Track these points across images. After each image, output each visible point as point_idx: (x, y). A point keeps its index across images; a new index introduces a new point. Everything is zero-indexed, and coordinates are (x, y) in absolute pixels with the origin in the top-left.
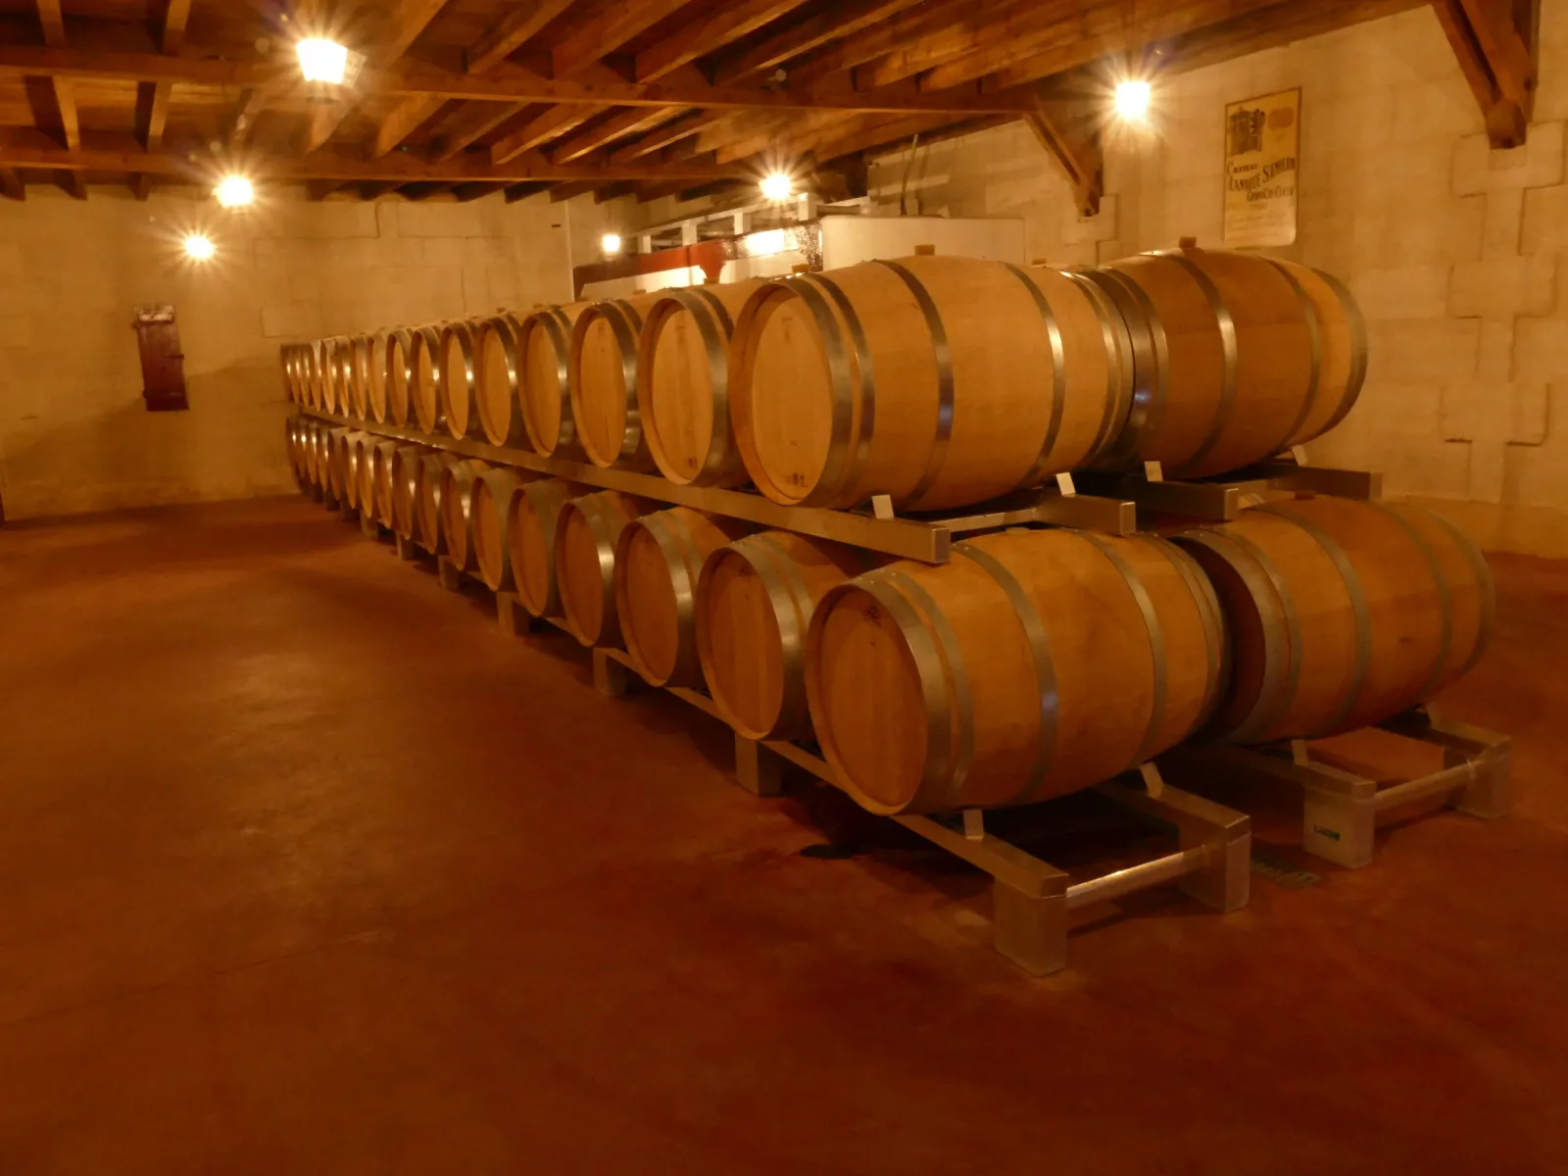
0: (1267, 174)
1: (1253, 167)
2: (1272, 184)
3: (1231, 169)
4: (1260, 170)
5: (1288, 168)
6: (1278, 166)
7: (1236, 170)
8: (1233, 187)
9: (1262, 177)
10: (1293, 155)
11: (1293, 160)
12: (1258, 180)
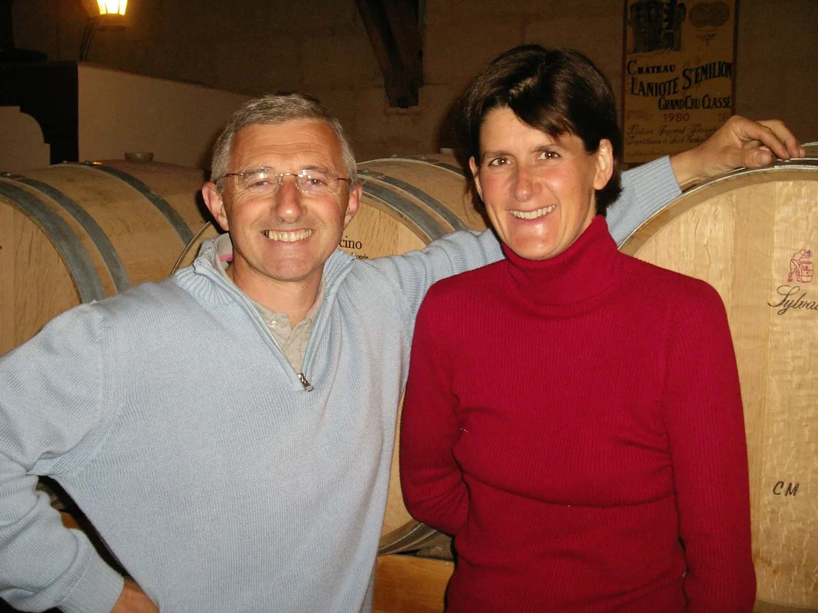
0: (689, 80)
1: (670, 68)
2: (696, 92)
3: (634, 68)
4: (678, 72)
5: (720, 74)
6: (707, 71)
7: (640, 71)
8: (636, 91)
9: (682, 82)
10: (729, 60)
11: (729, 66)
12: (675, 86)
